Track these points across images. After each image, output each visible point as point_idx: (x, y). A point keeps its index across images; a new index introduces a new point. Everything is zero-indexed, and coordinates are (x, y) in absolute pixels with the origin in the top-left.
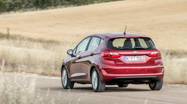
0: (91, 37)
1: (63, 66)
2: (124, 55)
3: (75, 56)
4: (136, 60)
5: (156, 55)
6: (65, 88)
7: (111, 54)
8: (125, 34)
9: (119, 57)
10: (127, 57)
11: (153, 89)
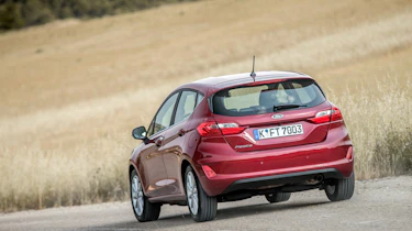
0: (180, 91)
1: (131, 168)
2: (251, 126)
3: (152, 141)
4: (281, 134)
5: (330, 118)
6: (140, 221)
7: (221, 126)
8: (253, 75)
9: (241, 132)
10: (260, 130)
11: (333, 198)
